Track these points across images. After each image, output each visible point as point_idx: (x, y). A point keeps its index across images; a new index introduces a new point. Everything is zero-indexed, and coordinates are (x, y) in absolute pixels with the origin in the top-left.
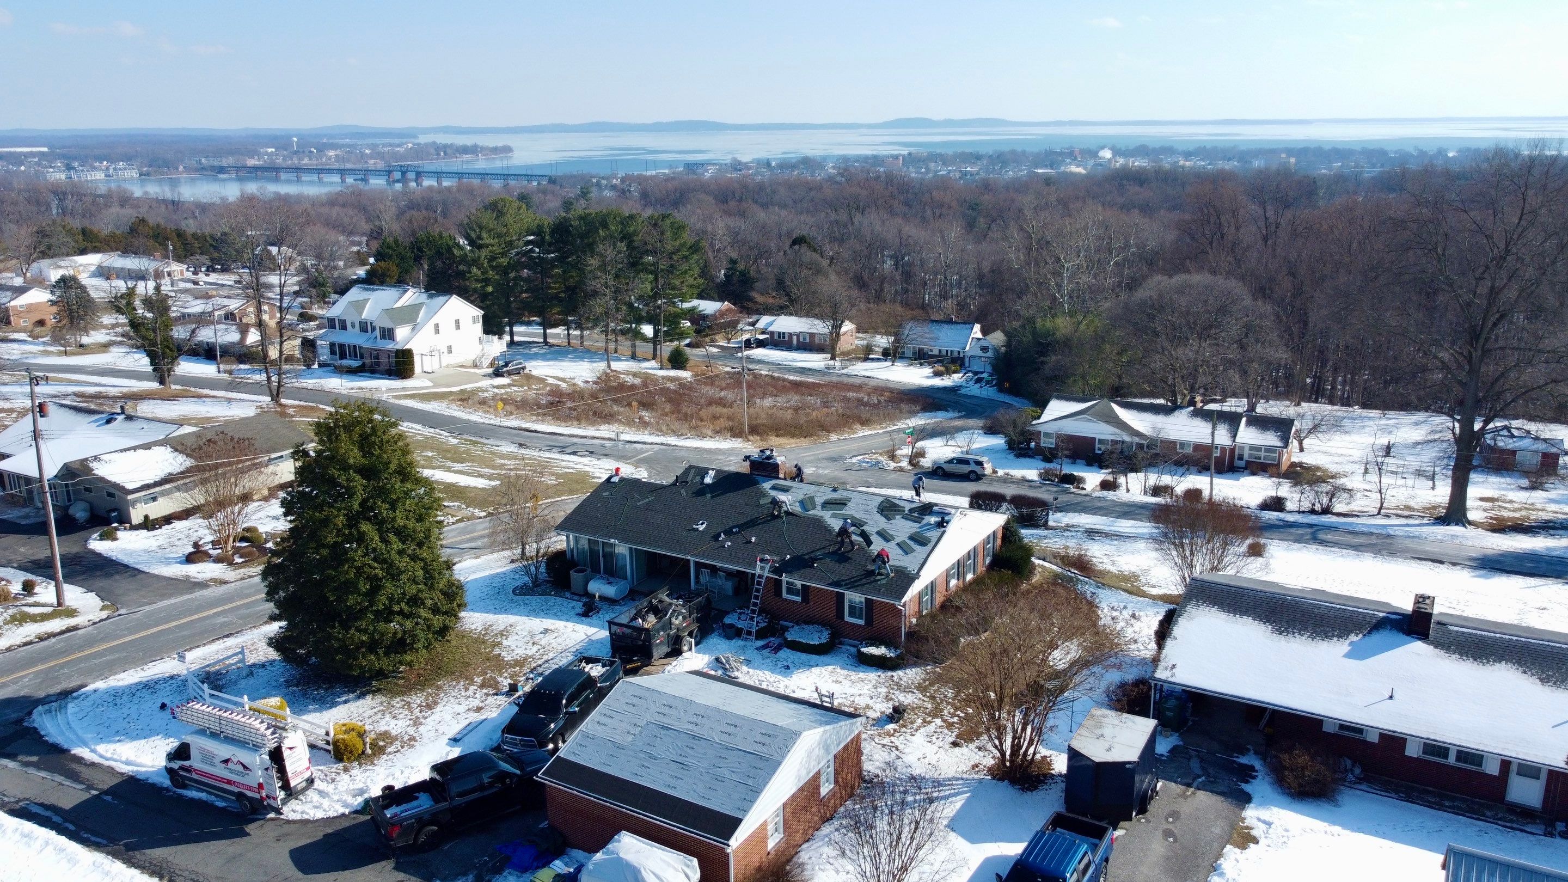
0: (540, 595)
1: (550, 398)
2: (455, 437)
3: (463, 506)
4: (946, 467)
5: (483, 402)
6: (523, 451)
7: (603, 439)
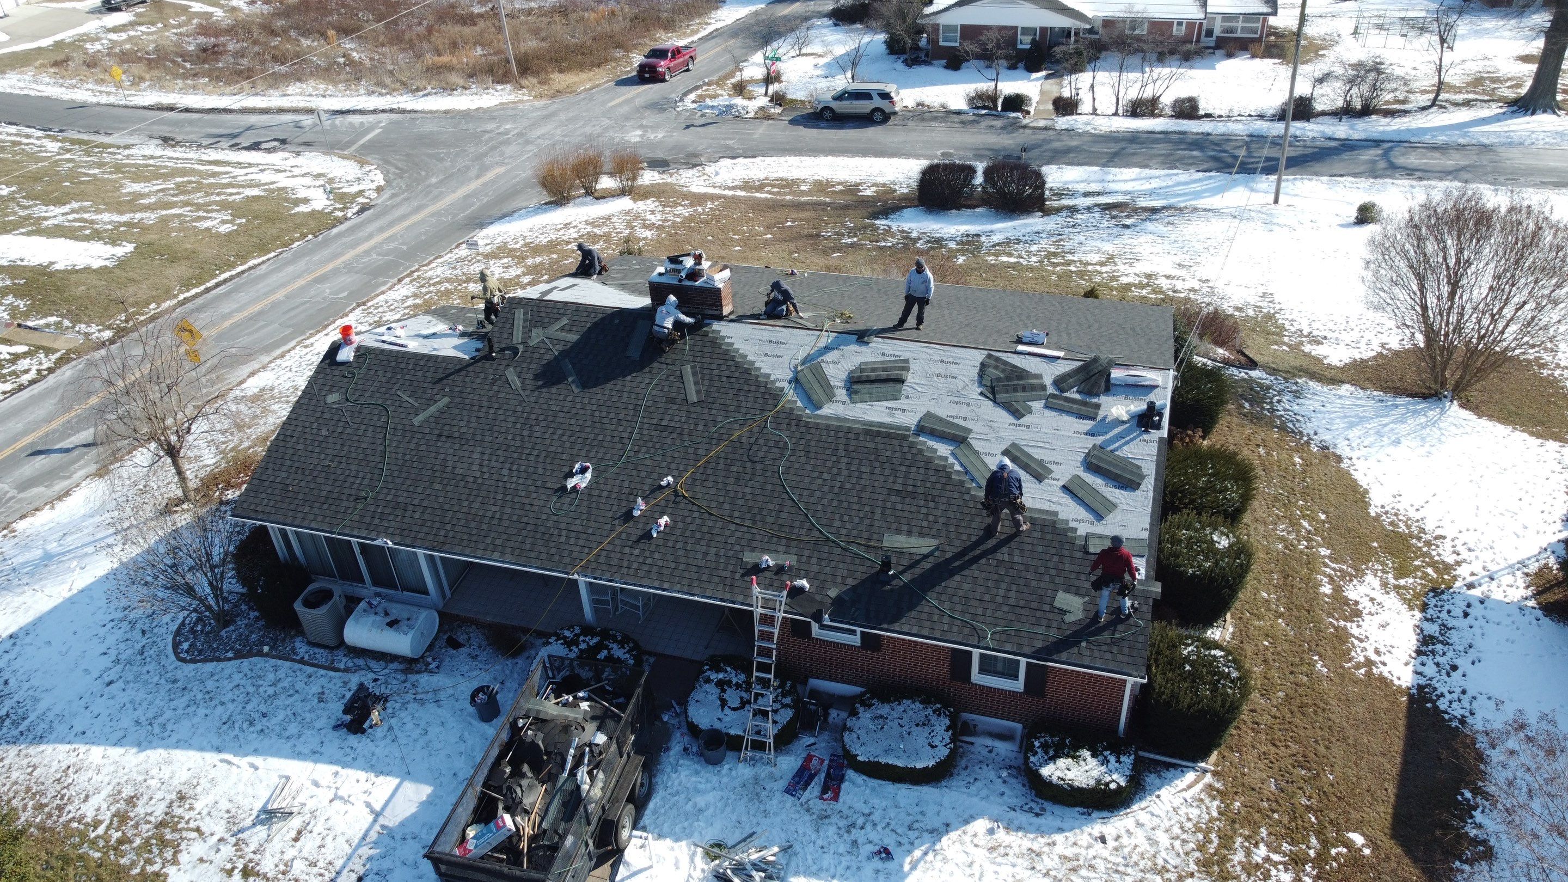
0: (239, 655)
1: (202, 39)
2: (54, 139)
3: (67, 323)
4: (835, 105)
5: (92, 63)
6: (169, 152)
7: (296, 111)
